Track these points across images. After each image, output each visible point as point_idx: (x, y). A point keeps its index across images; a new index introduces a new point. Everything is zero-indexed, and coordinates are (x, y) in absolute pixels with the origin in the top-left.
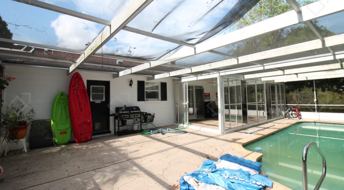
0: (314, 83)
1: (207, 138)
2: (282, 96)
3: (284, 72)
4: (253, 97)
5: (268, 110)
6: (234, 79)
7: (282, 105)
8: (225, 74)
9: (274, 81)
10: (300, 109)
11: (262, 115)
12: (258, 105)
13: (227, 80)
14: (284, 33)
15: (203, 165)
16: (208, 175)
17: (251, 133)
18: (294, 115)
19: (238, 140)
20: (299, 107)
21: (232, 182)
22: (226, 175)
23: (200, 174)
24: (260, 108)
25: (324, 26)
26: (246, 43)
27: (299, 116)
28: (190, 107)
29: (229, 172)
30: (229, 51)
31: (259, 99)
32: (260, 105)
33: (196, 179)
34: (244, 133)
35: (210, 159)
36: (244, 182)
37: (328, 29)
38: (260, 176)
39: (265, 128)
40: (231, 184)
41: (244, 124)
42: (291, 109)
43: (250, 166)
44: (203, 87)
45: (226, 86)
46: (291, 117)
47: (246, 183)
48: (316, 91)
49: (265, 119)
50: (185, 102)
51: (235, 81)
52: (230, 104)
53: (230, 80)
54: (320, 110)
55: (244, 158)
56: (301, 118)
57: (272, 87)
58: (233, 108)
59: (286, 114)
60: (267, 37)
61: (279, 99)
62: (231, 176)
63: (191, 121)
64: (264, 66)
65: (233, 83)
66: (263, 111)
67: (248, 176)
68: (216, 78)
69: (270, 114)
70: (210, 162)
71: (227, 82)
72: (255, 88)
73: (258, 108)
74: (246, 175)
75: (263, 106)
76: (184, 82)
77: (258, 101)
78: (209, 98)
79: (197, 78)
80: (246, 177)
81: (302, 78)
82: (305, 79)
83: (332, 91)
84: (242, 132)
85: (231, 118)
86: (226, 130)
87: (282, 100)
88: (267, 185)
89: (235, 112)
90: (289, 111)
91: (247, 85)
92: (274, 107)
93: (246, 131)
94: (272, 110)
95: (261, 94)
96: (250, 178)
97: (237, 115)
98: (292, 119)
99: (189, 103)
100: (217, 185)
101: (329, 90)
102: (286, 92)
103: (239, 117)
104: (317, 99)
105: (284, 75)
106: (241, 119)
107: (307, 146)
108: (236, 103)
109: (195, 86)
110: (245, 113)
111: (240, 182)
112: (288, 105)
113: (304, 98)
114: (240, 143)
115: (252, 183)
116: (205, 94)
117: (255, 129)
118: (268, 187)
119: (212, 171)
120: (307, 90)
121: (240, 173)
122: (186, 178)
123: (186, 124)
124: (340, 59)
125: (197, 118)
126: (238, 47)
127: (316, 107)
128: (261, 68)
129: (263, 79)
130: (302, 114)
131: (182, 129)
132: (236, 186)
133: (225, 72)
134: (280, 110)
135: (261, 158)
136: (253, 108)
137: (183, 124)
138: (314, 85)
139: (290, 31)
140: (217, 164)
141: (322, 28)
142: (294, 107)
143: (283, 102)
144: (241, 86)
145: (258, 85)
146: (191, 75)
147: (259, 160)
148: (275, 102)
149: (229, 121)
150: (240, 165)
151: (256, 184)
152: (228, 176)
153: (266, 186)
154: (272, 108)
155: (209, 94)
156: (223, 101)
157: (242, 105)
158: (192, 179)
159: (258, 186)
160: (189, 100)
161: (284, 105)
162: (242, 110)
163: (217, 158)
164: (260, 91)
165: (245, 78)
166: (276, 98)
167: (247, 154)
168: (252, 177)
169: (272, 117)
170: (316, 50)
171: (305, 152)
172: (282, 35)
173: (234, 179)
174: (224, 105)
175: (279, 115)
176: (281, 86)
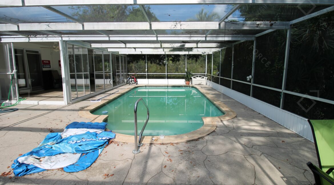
0: (146, 57)
1: (49, 111)
2: (125, 66)
3: (126, 46)
4: (101, 67)
5: (113, 78)
6: (80, 46)
7: (125, 74)
8: (69, 39)
9: (118, 52)
10: (137, 77)
11: (108, 83)
12: (105, 74)
13: (71, 46)
14: (127, 10)
15: (46, 139)
16: (52, 148)
17: (99, 100)
18: (133, 82)
19: (86, 107)
20: (136, 75)
21: (80, 146)
22: (73, 141)
23: (41, 150)
24: (107, 77)
25: (154, 13)
26: (93, 10)
27: (136, 82)
28: (20, 78)
29: (77, 138)
30: (74, 13)
31: (106, 69)
32: (107, 74)
33: (37, 155)
34: (92, 100)
35: (54, 132)
36: (92, 141)
37: (156, 16)
38: (106, 133)
39: (111, 94)
40: (79, 147)
41: (92, 92)
42: (131, 77)
43: (97, 127)
44: (39, 52)
45: (71, 53)
46: (131, 84)
47: (93, 142)
48: (147, 63)
49: (111, 86)
50: (10, 70)
51: (81, 49)
52: (76, 73)
53: (75, 47)
54: (149, 77)
55: (92, 122)
56: (137, 84)
57: (117, 58)
58: (80, 77)
59: (128, 81)
60: (114, 10)
61: (122, 69)
62: (79, 140)
63: (23, 95)
64: (109, 37)
65: (80, 51)
66: (109, 80)
67: (95, 135)
68: (58, 43)
69: (115, 82)
70: (54, 134)
71: (72, 49)
72: (102, 58)
73: (105, 77)
74: (94, 135)
75: (109, 75)
76: (6, 43)
77: (105, 70)
78: (49, 66)
79: (29, 40)
80: (94, 137)
81: (138, 52)
82: (141, 53)
83: (156, 63)
84: (90, 100)
85: (78, 88)
86: (73, 100)
87: (125, 69)
88: (111, 137)
89: (82, 82)
90: (130, 79)
91: (94, 55)
92: (119, 76)
93: (94, 99)
94: (117, 79)
95: (108, 64)
96: (97, 137)
97: (85, 84)
98: (132, 85)
99: (18, 72)
100: (64, 153)
101: (155, 63)
102: (127, 63)
103: (86, 86)
104: (147, 69)
105: (126, 48)
106: (89, 88)
107: (137, 101)
108: (83, 71)
109: (26, 50)
110: (92, 82)
111: (88, 142)
112: (129, 73)
113: (140, 68)
114: (87, 110)
115: (98, 140)
116: (43, 61)
117: (103, 96)
118: (111, 139)
119: (57, 142)
120: (142, 62)
121: (88, 135)
122: (21, 160)
123: (14, 100)
124: (160, 41)
125: (33, 91)
126: (85, 12)
127: (147, 75)
128: (107, 39)
129: (109, 50)
130: (138, 81)
131: (9, 107)
132: (84, 147)
133: (68, 37)
134: (123, 78)
135: (107, 119)
136: (100, 77)
137: (10, 99)
138: (146, 59)
139: (132, 9)
140: (62, 134)
141: (153, 15)
142: (133, 75)
143: (125, 72)
144: (88, 54)
145: (105, 55)
146: (18, 34)
147: (106, 120)
148: (119, 71)
149: (76, 91)
150: (88, 128)
151: (102, 139)
152: (75, 142)
153: (110, 139)
154: (117, 77)
155: (49, 61)
156: (67, 70)
157: (90, 74)
158: (30, 158)
159: (103, 141)
160: (17, 68)
161: (126, 74)
162: (89, 80)
163: (62, 129)
164: (107, 61)
165: (92, 47)
166: (120, 68)
167: (95, 118)
168: (99, 135)
169: (117, 84)
170: (146, 30)
171: (136, 106)
172: (126, 12)
173: (82, 142)
174: (69, 74)
175: (123, 82)
176: (124, 57)
